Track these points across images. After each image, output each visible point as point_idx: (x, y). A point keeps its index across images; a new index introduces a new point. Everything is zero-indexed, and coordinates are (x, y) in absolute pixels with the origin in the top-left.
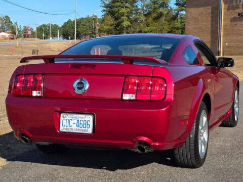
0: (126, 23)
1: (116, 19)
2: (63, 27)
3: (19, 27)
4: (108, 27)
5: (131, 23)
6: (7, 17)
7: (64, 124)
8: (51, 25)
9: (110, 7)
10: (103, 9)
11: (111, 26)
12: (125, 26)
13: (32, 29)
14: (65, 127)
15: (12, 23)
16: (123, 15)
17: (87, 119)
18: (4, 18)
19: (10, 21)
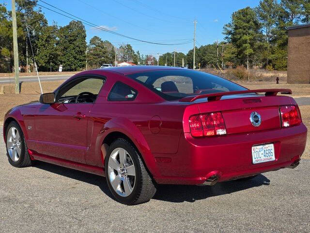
0: (249, 51)
1: (238, 47)
2: (188, 55)
3: (141, 57)
4: (229, 56)
5: (254, 51)
6: (128, 46)
7: (255, 157)
8: (176, 53)
9: (233, 34)
10: (225, 36)
11: (233, 54)
12: (247, 54)
13: (154, 58)
14: (256, 159)
15: (134, 53)
16: (245, 41)
17: (269, 148)
18: (125, 47)
19: (132, 50)
